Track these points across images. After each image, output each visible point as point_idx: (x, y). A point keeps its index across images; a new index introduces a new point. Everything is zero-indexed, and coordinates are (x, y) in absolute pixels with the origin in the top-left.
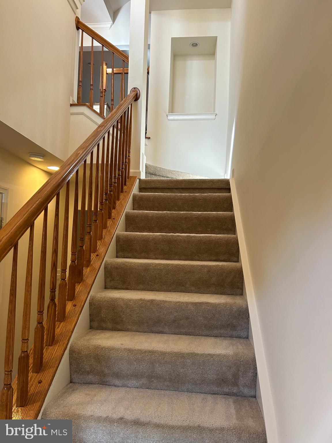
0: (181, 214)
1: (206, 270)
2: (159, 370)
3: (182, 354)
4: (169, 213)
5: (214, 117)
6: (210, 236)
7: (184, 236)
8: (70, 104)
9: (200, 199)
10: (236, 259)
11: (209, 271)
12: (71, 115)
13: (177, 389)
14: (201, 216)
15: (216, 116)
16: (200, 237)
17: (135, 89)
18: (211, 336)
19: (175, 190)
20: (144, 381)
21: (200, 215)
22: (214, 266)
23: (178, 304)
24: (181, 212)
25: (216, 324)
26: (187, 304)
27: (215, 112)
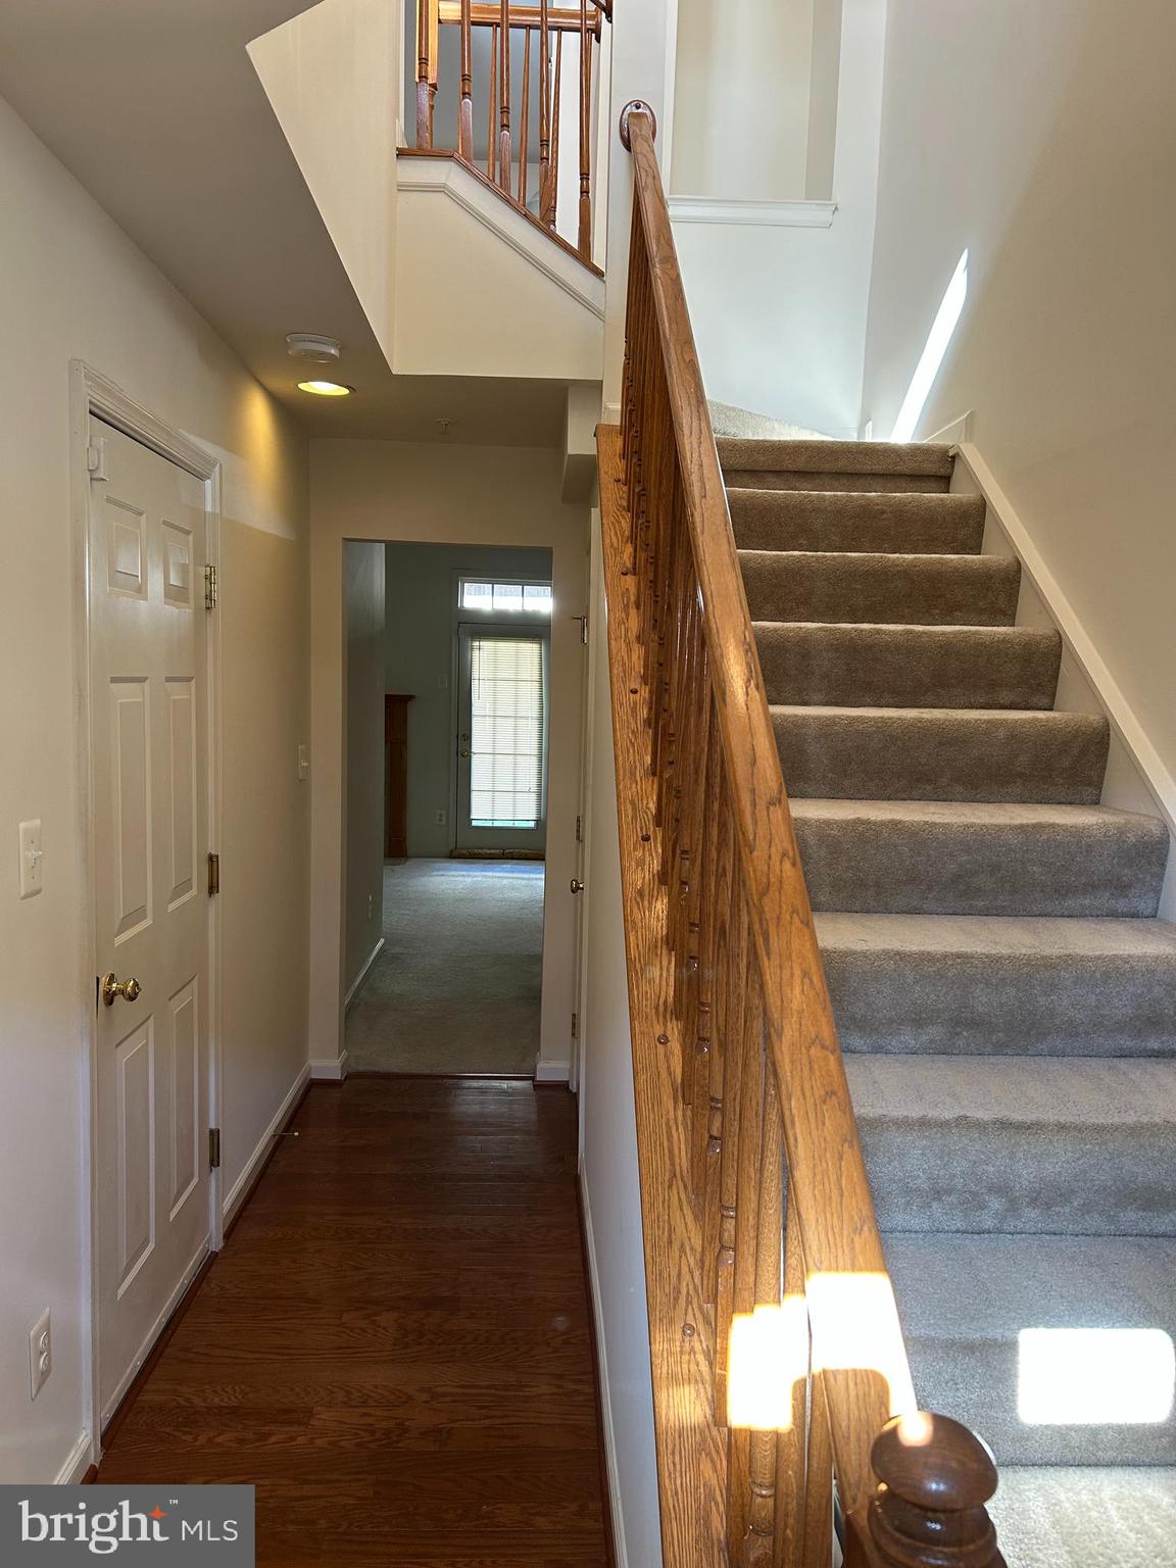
0: (852, 561)
1: (1002, 733)
2: (982, 1000)
3: (1046, 957)
4: (812, 557)
5: (825, 215)
6: (976, 632)
7: (894, 632)
8: (397, 149)
9: (883, 512)
10: (1045, 701)
11: (1013, 737)
12: (399, 190)
13: (1023, 1052)
14: (915, 566)
15: (836, 213)
16: (944, 633)
17: (638, 107)
18: (1056, 916)
19: (771, 479)
20: (935, 1032)
21: (913, 564)
22: (1025, 721)
23: (972, 830)
24: (849, 554)
25: (1074, 882)
26: (1000, 828)
27: (830, 200)
